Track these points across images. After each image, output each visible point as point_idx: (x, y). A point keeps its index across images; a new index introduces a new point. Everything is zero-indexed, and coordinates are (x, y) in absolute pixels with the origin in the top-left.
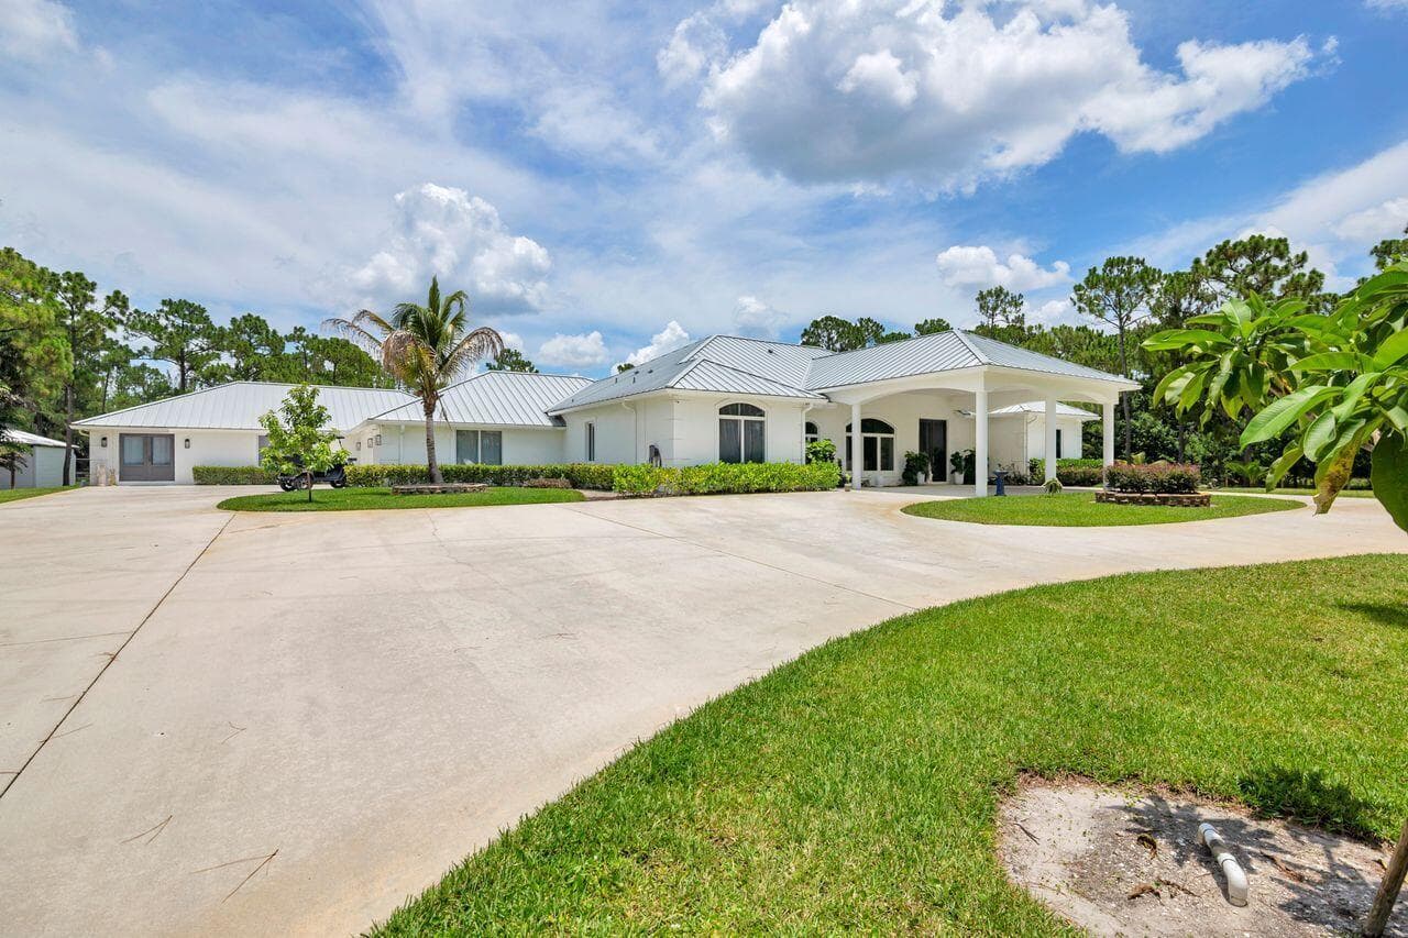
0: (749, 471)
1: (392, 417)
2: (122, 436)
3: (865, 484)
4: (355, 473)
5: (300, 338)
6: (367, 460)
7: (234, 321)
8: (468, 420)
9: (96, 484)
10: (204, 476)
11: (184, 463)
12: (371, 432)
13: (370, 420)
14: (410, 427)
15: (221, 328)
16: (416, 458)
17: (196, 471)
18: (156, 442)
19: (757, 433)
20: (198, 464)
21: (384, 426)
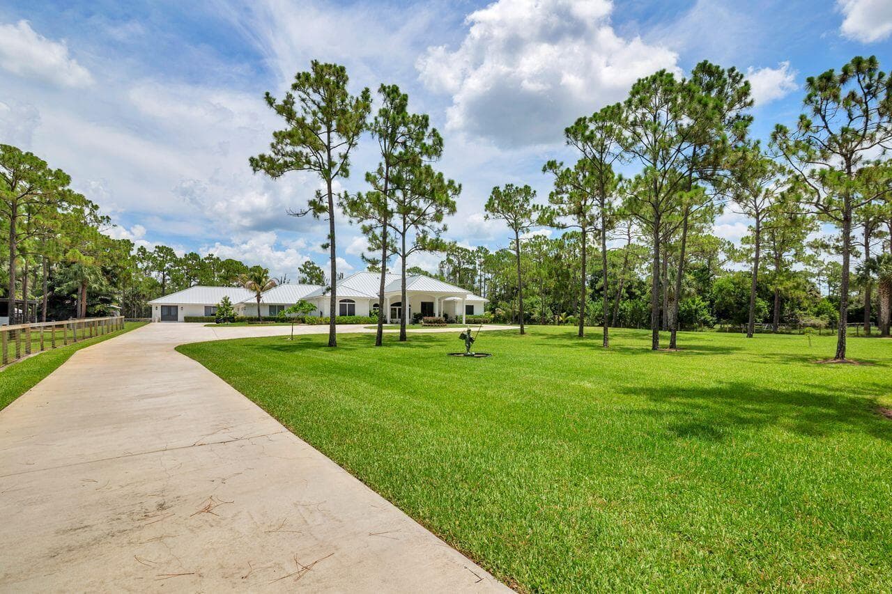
0: (347, 318)
1: (249, 301)
2: (162, 306)
3: (392, 323)
4: (237, 318)
5: (211, 259)
6: (241, 314)
7: (186, 255)
8: (273, 302)
9: (155, 322)
10: (188, 319)
11: (181, 315)
12: (243, 306)
13: (242, 303)
14: (254, 304)
15: (181, 259)
16: (255, 314)
17: (185, 318)
18: (172, 308)
19: (352, 308)
20: (186, 315)
21: (247, 304)
